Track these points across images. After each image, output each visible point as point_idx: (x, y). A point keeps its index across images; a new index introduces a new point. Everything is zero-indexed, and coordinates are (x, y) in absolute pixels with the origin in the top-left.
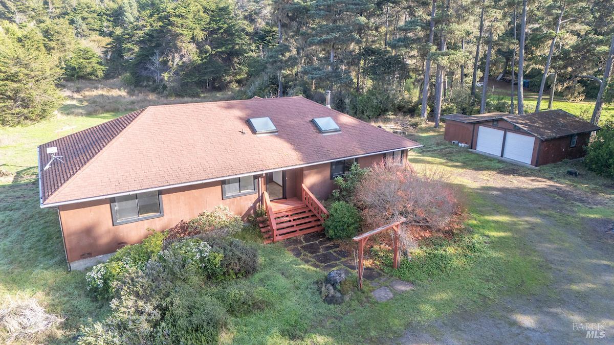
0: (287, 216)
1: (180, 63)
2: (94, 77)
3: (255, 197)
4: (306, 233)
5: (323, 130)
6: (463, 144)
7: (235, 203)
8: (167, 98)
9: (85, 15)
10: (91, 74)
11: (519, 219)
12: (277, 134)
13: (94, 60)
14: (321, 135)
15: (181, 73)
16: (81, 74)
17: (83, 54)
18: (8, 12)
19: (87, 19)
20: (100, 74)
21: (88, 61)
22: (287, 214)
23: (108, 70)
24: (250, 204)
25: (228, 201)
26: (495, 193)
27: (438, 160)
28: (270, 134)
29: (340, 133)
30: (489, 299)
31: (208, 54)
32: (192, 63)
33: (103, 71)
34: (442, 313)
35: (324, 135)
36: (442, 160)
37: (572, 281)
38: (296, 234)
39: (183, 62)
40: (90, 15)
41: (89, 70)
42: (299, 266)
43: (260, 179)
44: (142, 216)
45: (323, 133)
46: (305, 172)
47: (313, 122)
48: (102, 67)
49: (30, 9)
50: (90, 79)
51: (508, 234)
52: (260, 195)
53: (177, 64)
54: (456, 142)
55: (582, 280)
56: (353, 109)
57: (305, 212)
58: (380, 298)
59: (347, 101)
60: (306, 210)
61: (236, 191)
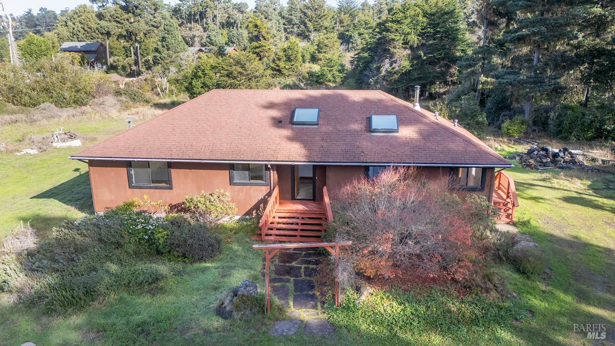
1: (390, 69)
3: (266, 190)
5: (373, 128)
7: (244, 191)
9: (362, 30)
12: (315, 124)
13: (335, 68)
14: (368, 134)
15: (389, 79)
16: (322, 80)
18: (307, 31)
19: (363, 34)
20: (339, 80)
22: (298, 216)
23: (345, 77)
24: (260, 195)
25: (237, 187)
28: (307, 126)
31: (419, 60)
32: (402, 69)
33: (341, 78)
35: (372, 134)
39: (392, 68)
40: (366, 31)
41: (330, 77)
43: (271, 171)
44: (152, 185)
45: (372, 132)
46: (328, 172)
47: (369, 120)
48: (340, 74)
49: (323, 28)
52: (272, 188)
53: (387, 70)
56: (559, 125)
57: (321, 219)
58: (276, 331)
59: (552, 114)
60: (323, 217)
61: (244, 178)
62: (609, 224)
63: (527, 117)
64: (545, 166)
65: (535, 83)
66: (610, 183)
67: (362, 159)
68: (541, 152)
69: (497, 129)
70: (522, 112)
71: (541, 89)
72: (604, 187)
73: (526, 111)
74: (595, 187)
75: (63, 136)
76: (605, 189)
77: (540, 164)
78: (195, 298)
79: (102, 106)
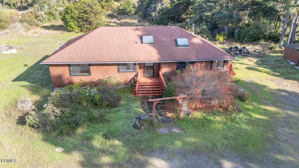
0: (149, 85)
1: (161, 8)
2: (130, 14)
3: (134, 74)
4: (154, 95)
5: (179, 45)
6: (292, 63)
7: (124, 75)
8: (153, 25)
10: (129, 12)
11: (283, 111)
12: (153, 44)
13: (131, 6)
14: (177, 47)
15: (161, 13)
16: (125, 12)
17: (127, 3)
20: (133, 12)
21: (128, 6)
22: (149, 84)
23: (136, 10)
24: (132, 77)
25: (121, 74)
26: (283, 94)
27: (266, 70)
28: (149, 44)
29: (189, 47)
30: (217, 148)
31: (175, 4)
32: (167, 8)
33: (134, 11)
34: (184, 147)
35: (178, 47)
36: (269, 70)
37: (280, 152)
38: (149, 95)
39: (162, 8)
41: (128, 10)
42: (137, 109)
43: (137, 66)
44: (81, 74)
45: (178, 46)
46: (161, 65)
47: (176, 40)
48: (134, 9)
50: (129, 15)
51: (266, 118)
52: (137, 73)
53: (159, 8)
54: (289, 61)
55: (288, 154)
56: (239, 36)
57: (159, 85)
58: (160, 132)
59: (236, 31)
60: (160, 84)
61: (125, 69)
62: (267, 79)
63: (226, 32)
64: (237, 55)
65: (229, 17)
66: (263, 62)
67: (177, 59)
68: (235, 49)
69: (213, 38)
70: (224, 30)
71: (233, 20)
72: (261, 63)
73: (225, 30)
74: (258, 64)
75: (6, 47)
76: (262, 64)
77: (235, 54)
78: (121, 122)
79: (15, 29)
